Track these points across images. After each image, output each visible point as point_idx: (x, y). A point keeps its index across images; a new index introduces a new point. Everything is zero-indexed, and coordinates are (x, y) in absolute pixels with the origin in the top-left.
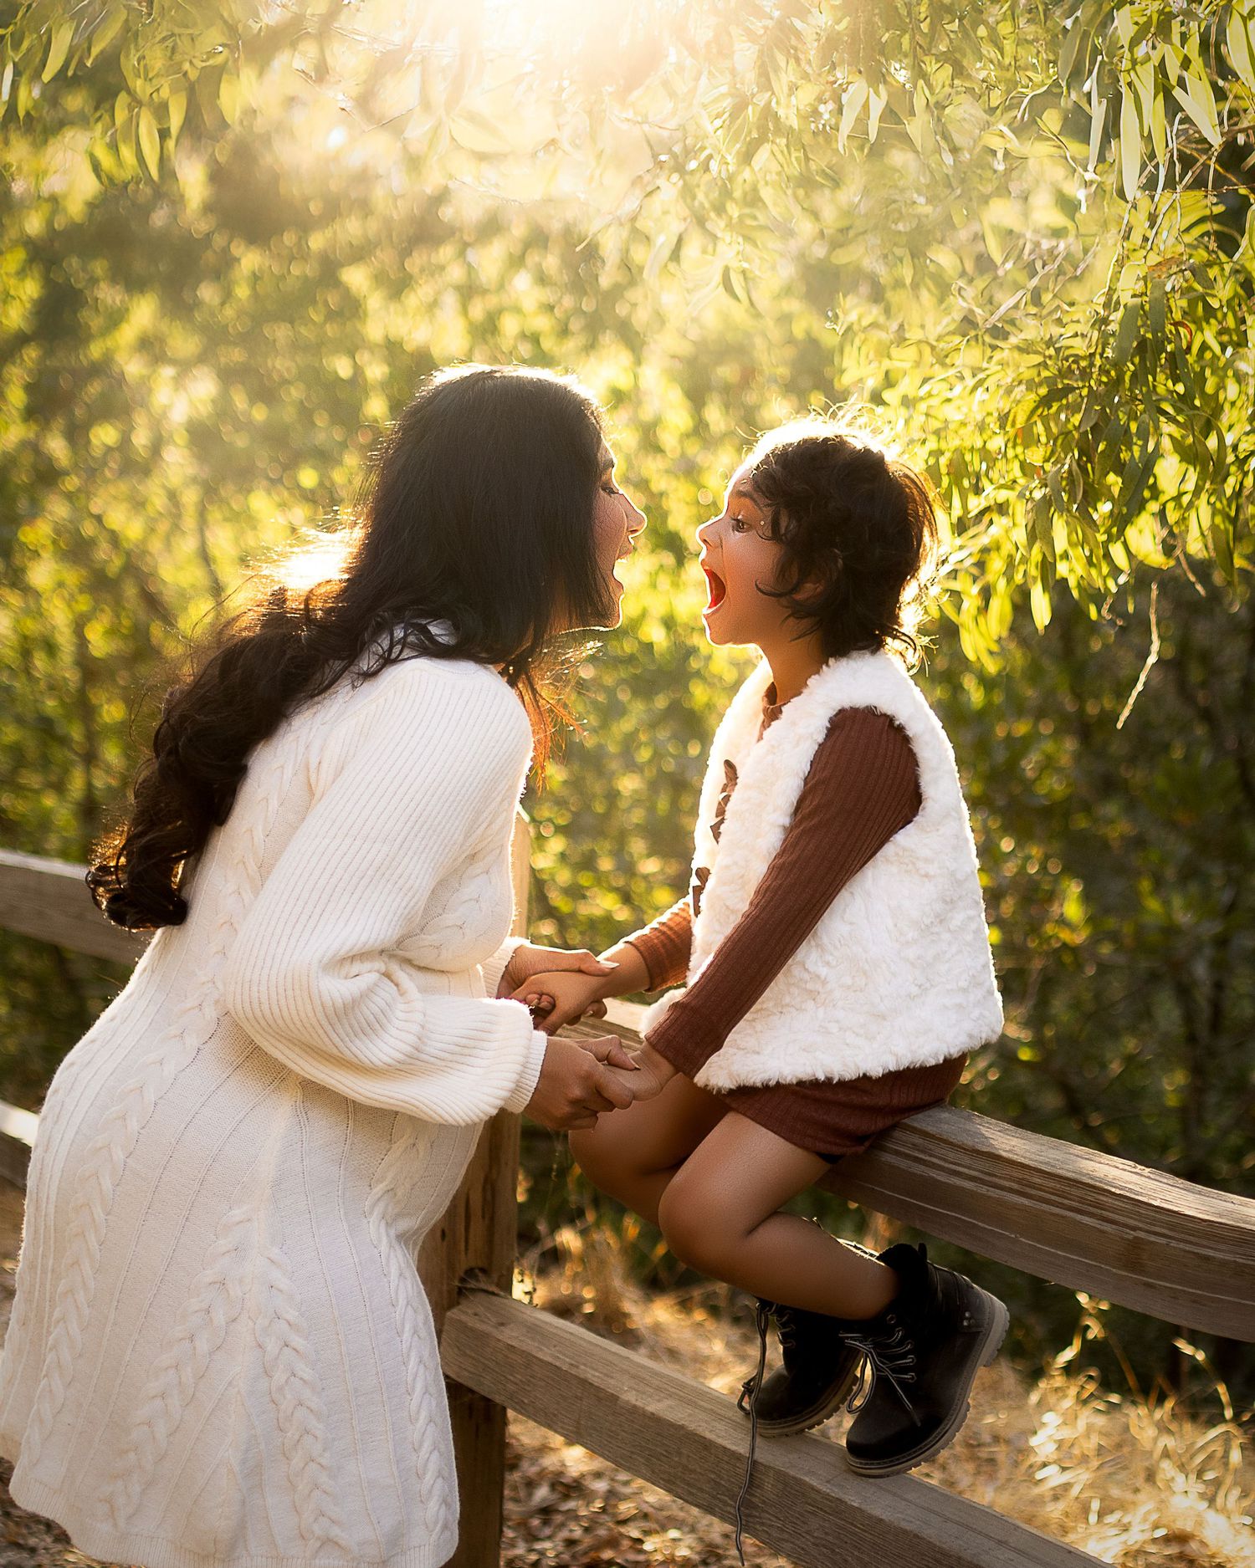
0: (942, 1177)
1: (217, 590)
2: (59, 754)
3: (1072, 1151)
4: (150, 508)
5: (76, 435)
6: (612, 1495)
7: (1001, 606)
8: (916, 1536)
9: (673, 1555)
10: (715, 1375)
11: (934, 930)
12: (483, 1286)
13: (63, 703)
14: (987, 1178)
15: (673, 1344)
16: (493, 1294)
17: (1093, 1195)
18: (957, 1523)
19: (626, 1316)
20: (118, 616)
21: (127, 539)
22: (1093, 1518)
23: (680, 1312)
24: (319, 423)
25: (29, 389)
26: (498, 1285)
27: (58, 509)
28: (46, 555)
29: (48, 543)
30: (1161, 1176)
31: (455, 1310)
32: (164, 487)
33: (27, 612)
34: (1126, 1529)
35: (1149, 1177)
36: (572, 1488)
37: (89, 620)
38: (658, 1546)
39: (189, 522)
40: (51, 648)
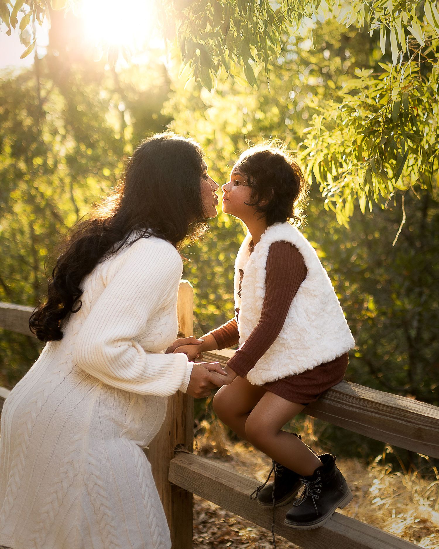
0: (347, 408)
1: (77, 211)
2: (26, 268)
3: (393, 397)
4: (54, 185)
5: (29, 161)
6: (227, 516)
7: (350, 206)
8: (344, 536)
9: (250, 537)
10: (259, 470)
11: (321, 314)
12: (182, 450)
13: (27, 251)
14: (364, 408)
15: (243, 460)
16: (187, 453)
17: (402, 413)
18: (358, 531)
19: (227, 451)
20: (44, 221)
21: (47, 195)
22: (393, 516)
23: (244, 448)
24: (109, 154)
25: (12, 147)
26: (188, 450)
27: (23, 186)
28: (19, 202)
29: (20, 197)
30: (426, 405)
31: (173, 459)
32: (59, 178)
33: (14, 220)
34: (405, 519)
35: (422, 405)
36: (213, 514)
37: (34, 222)
38: (244, 533)
39: (67, 189)
40: (22, 232)
